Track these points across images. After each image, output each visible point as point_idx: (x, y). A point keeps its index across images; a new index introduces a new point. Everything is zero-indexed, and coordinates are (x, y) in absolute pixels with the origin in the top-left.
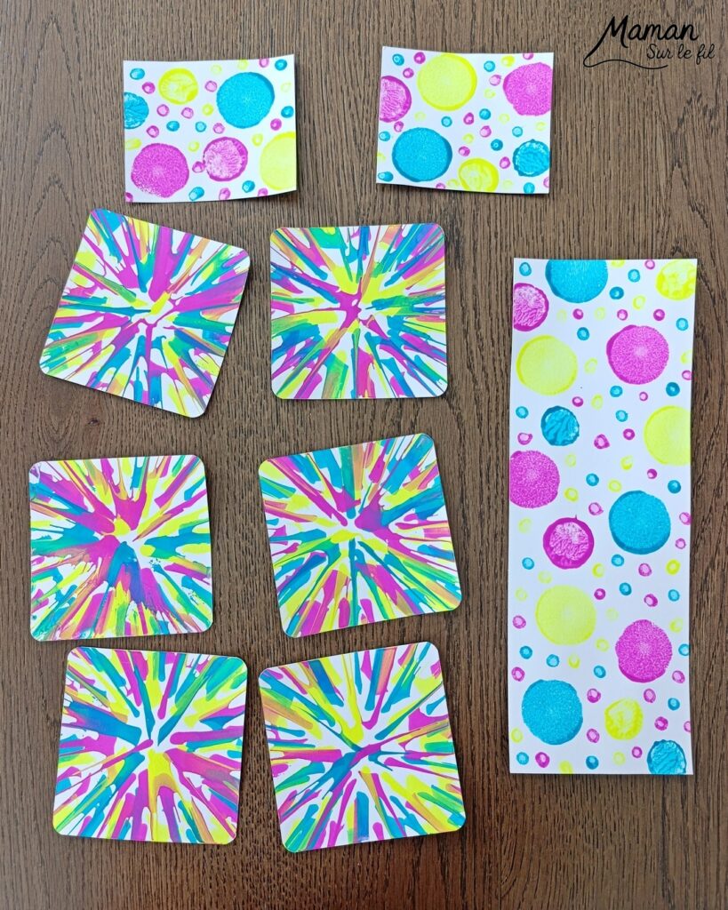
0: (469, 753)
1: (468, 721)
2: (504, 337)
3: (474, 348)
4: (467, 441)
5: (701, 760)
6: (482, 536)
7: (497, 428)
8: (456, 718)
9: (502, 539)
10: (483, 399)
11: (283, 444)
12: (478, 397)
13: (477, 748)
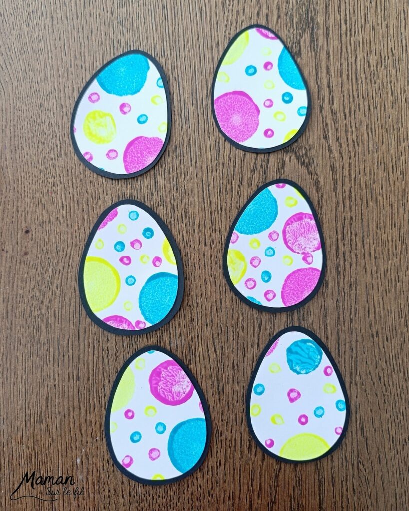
0: (330, 476)
2: (355, 111)
3: (328, 121)
4: (324, 203)
6: (338, 286)
7: (350, 191)
9: (356, 288)
10: (338, 166)
11: (161, 207)
12: (333, 164)
13: (336, 471)
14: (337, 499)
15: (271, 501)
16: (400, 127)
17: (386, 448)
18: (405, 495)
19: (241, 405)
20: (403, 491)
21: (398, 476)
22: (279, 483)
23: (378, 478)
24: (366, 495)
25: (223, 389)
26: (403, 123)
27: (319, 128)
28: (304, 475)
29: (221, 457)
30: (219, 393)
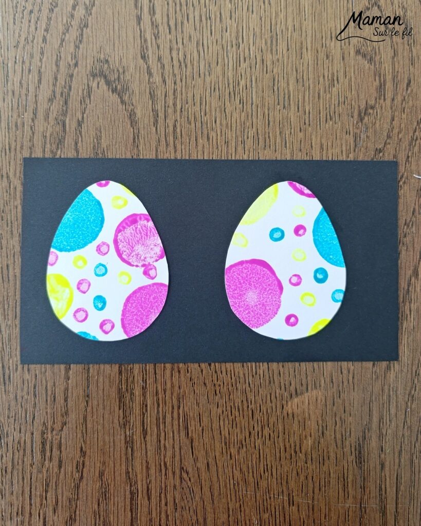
0: (145, 487)
1: (144, 452)
2: (182, 23)
3: (148, 36)
4: (142, 141)
5: (402, 488)
7: (175, 126)
8: (130, 450)
10: (159, 93)
12: (154, 91)
13: (153, 481)
14: (154, 515)
15: (71, 518)
16: (241, 42)
17: (217, 452)
18: (241, 511)
19: (33, 399)
20: (238, 505)
21: (232, 486)
22: (80, 496)
23: (206, 489)
24: (191, 511)
25: (9, 378)
26: (244, 37)
27: (136, 46)
28: (112, 486)
29: (7, 464)
30: (5, 384)
